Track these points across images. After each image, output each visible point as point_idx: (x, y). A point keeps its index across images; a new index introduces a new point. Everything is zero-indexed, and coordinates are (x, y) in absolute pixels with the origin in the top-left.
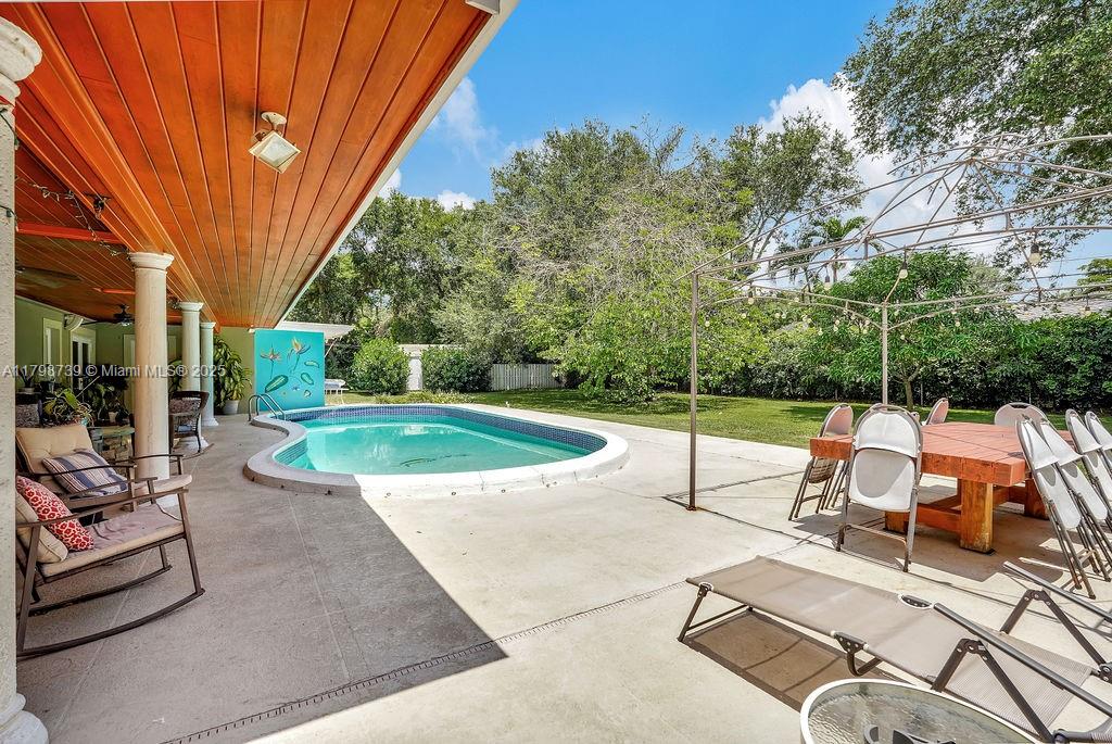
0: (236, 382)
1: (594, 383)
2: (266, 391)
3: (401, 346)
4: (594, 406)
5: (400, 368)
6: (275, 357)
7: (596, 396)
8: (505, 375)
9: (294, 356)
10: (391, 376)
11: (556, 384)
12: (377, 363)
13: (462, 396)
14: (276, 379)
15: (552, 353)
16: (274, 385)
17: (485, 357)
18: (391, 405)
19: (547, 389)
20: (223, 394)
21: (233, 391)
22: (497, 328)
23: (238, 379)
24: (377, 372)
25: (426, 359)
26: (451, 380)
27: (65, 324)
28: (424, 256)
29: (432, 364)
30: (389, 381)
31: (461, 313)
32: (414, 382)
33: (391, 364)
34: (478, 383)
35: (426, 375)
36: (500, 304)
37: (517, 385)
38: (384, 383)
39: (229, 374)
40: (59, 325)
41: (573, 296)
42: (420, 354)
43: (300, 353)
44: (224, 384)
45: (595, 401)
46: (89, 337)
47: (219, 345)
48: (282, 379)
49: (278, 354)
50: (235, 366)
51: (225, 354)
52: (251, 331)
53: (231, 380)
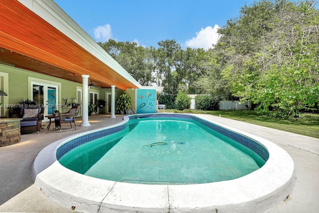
0: (129, 104)
1: (262, 108)
2: (140, 108)
3: (188, 95)
4: (263, 118)
5: (188, 102)
6: (142, 97)
7: (264, 114)
8: (225, 104)
9: (147, 97)
10: (185, 104)
11: (246, 108)
12: (181, 100)
13: (204, 111)
14: (142, 104)
15: (239, 94)
16: (142, 106)
17: (216, 98)
18: (179, 114)
19: (242, 110)
20: (125, 108)
21: (128, 107)
22: (217, 86)
24: (181, 103)
25: (196, 99)
26: (205, 106)
28: (197, 66)
29: (198, 101)
30: (184, 106)
31: (204, 82)
32: (193, 106)
33: (185, 101)
34: (215, 107)
35: (196, 104)
36: (219, 77)
37: (230, 108)
38: (183, 107)
39: (127, 102)
41: (251, 69)
42: (194, 97)
43: (149, 96)
45: (265, 116)
46: (97, 92)
47: (125, 94)
48: (144, 104)
49: (143, 97)
50: (129, 100)
51: (126, 96)
52: (133, 89)
53: (127, 104)
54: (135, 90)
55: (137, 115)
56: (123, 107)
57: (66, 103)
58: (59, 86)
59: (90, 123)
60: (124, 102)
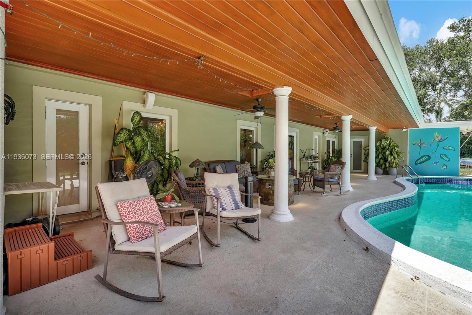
0: (394, 158)
2: (416, 164)
6: (422, 144)
9: (435, 144)
14: (422, 157)
16: (421, 160)
20: (387, 164)
21: (393, 163)
23: (396, 156)
27: (323, 133)
39: (391, 154)
40: (321, 134)
43: (440, 141)
44: (388, 159)
46: (335, 138)
47: (386, 139)
48: (427, 157)
49: (424, 143)
50: (394, 149)
51: (390, 143)
52: (404, 130)
53: (392, 157)
54: (407, 132)
55: (420, 177)
56: (382, 161)
57: (304, 156)
58: (297, 133)
59: (352, 186)
60: (384, 153)
